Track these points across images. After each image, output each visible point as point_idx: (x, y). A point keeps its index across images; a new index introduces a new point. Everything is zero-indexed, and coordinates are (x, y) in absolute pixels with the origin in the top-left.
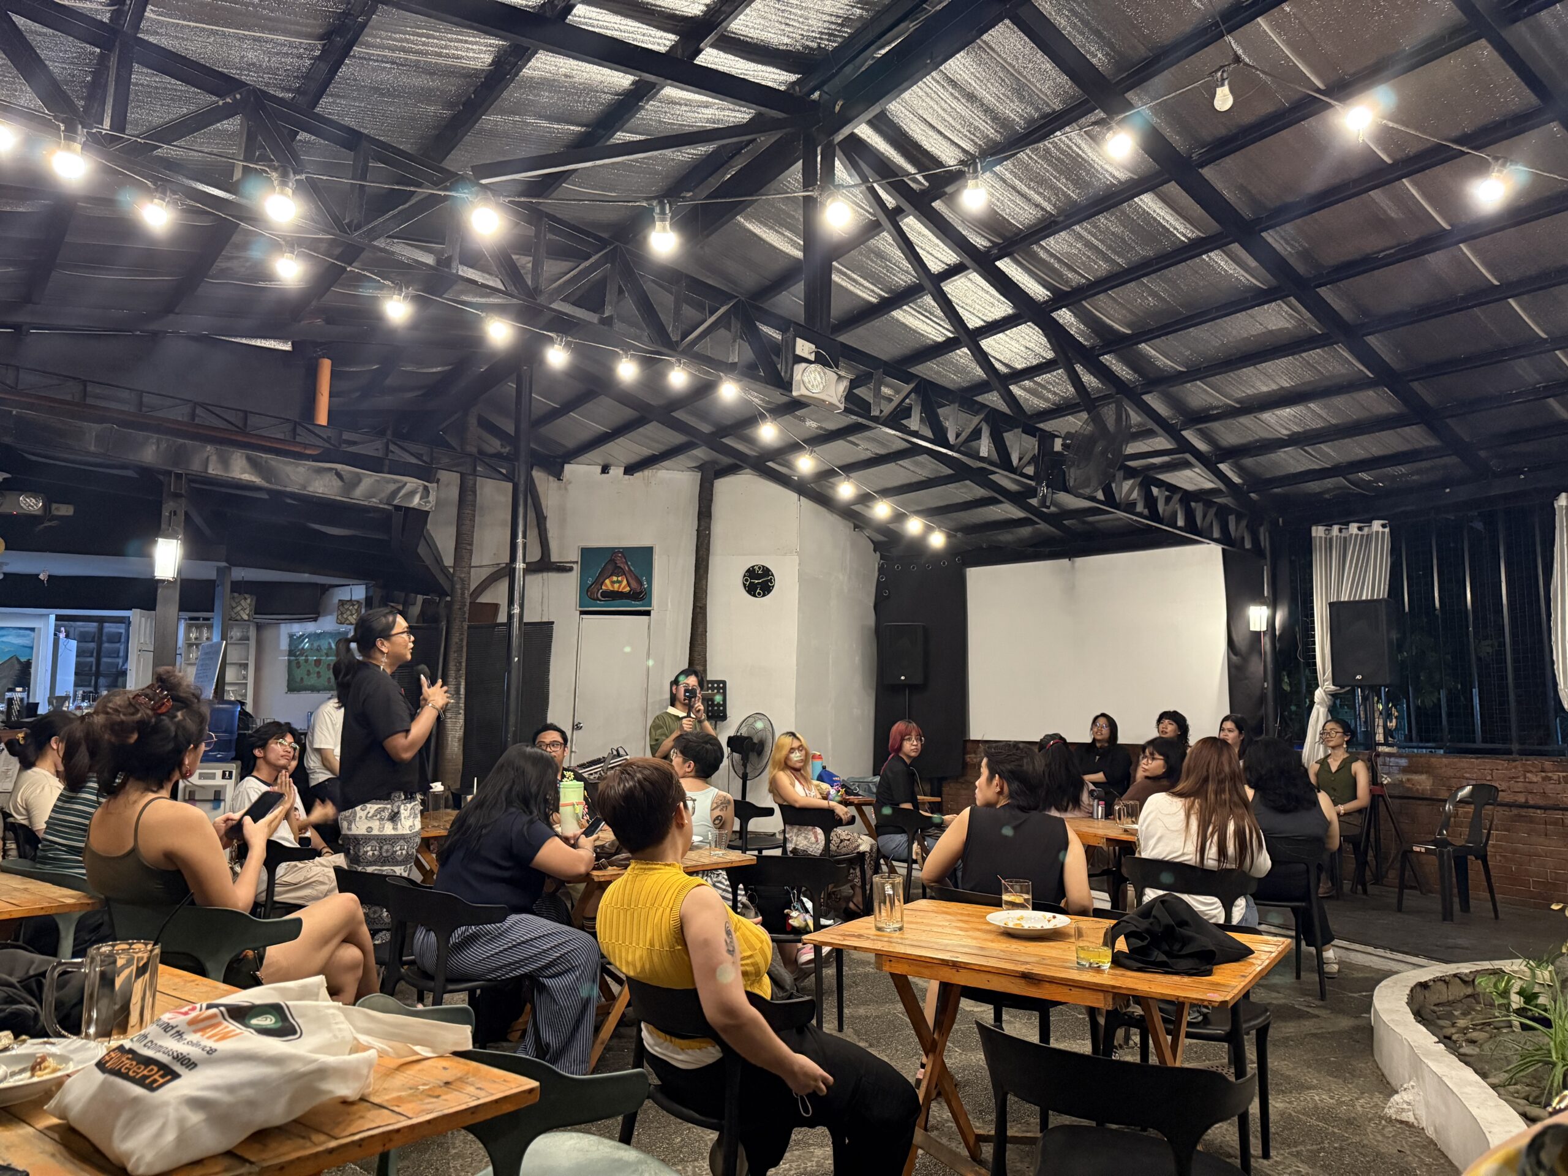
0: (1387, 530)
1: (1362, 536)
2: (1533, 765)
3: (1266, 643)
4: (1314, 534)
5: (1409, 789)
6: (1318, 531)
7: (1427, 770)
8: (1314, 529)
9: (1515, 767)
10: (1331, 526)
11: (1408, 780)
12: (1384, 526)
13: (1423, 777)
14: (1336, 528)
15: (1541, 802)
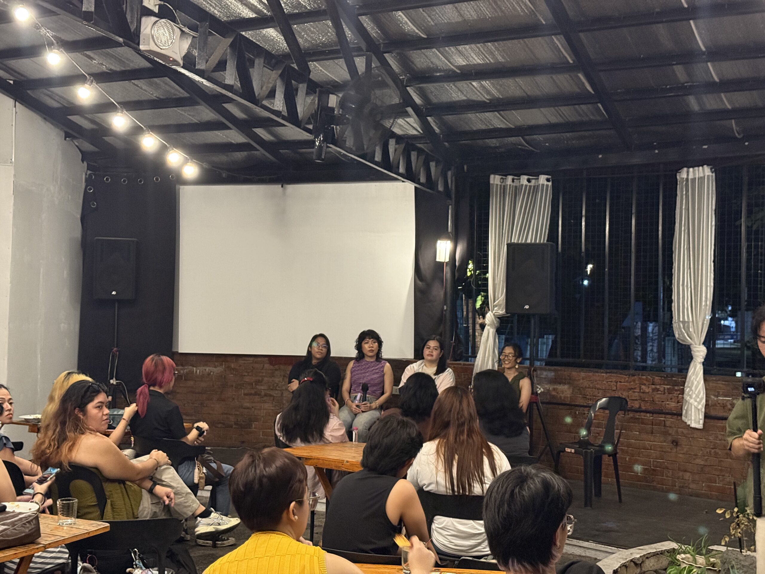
0: (550, 184)
1: (530, 186)
2: (647, 380)
3: (447, 271)
4: (491, 182)
5: (553, 397)
6: (495, 180)
7: (569, 381)
8: (492, 176)
9: (634, 381)
10: (506, 176)
11: (554, 389)
12: (548, 180)
13: (566, 387)
14: (510, 178)
15: (650, 408)
